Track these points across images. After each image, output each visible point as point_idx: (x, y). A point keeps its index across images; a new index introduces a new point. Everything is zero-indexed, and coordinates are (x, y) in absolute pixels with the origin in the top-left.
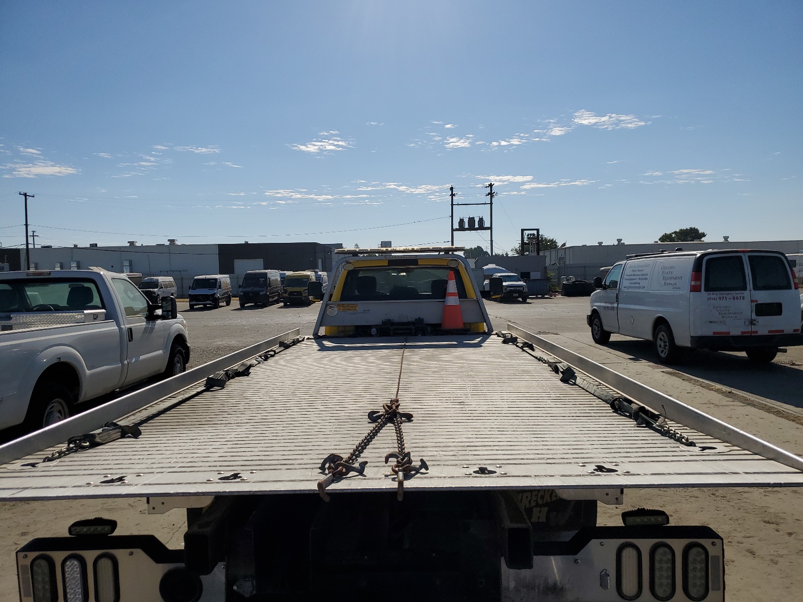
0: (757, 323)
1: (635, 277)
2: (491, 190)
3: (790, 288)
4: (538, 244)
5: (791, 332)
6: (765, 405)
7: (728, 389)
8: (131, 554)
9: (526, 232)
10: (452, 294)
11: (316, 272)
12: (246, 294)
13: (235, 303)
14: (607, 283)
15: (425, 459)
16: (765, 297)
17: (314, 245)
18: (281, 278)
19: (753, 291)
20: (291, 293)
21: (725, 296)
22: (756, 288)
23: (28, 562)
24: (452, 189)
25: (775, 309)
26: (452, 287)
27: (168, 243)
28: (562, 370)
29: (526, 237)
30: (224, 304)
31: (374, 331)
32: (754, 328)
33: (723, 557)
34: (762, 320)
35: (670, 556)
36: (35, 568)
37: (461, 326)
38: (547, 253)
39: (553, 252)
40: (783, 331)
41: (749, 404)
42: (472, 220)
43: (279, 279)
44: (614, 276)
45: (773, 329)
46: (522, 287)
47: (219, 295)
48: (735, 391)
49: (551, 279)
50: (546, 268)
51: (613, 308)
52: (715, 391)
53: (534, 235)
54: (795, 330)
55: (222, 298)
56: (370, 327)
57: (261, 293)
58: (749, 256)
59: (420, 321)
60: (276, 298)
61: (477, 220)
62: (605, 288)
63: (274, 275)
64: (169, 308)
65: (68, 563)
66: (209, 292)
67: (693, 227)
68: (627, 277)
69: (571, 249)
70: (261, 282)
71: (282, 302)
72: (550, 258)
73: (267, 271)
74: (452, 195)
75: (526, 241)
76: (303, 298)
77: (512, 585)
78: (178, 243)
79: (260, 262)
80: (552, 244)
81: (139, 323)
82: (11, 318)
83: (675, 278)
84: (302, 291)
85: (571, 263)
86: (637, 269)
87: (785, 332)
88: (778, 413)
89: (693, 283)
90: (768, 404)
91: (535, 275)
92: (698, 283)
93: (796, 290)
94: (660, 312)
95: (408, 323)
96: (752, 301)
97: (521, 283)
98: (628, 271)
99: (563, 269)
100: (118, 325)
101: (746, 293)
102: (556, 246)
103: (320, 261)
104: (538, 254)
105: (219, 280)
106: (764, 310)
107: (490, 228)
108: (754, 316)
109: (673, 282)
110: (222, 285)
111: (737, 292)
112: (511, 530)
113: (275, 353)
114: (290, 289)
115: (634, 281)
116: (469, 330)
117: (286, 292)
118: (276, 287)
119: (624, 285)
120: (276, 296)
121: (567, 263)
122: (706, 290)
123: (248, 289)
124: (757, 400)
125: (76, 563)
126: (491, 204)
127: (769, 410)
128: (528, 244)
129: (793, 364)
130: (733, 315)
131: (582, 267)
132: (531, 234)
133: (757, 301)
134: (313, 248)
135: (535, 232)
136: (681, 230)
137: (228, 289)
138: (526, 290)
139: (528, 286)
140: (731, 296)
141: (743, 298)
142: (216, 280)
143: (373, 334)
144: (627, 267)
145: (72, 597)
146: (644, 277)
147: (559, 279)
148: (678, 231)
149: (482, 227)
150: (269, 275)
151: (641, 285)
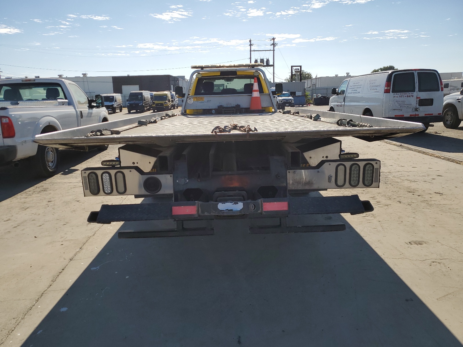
0: (419, 110)
1: (354, 87)
2: (274, 42)
3: (439, 90)
4: (301, 74)
5: (437, 115)
6: (418, 150)
7: (400, 144)
8: (130, 171)
9: (295, 68)
10: (256, 91)
11: (171, 92)
12: (131, 105)
13: (125, 110)
14: (339, 92)
15: (256, 128)
16: (424, 95)
17: (168, 77)
18: (151, 96)
19: (418, 92)
20: (157, 104)
21: (403, 95)
22: (420, 90)
23: (86, 175)
24: (250, 41)
25: (429, 102)
26: (256, 87)
27: (82, 76)
28: (314, 117)
29: (294, 71)
30: (119, 111)
31: (213, 111)
32: (417, 113)
33: (380, 169)
34: (422, 108)
35: (358, 168)
36: (90, 177)
37: (260, 108)
38: (306, 81)
39: (309, 80)
40: (432, 114)
41: (410, 150)
42: (262, 61)
43: (150, 97)
44: (343, 87)
45: (427, 113)
46: (291, 100)
47: (115, 106)
48: (403, 144)
49: (308, 96)
50: (305, 89)
51: (341, 106)
52: (393, 145)
53: (298, 69)
54: (439, 114)
55: (117, 108)
56: (211, 110)
57: (140, 104)
58: (418, 73)
59: (238, 106)
60: (148, 107)
61: (265, 60)
62: (338, 94)
63: (147, 94)
64: (100, 101)
65: (104, 175)
66: (110, 104)
67: (391, 65)
68: (350, 87)
69: (320, 79)
70: (139, 98)
71: (151, 110)
72: (307, 84)
73: (142, 91)
74: (251, 45)
75: (294, 73)
76: (164, 107)
77: (291, 182)
78: (88, 76)
79: (137, 87)
80: (308, 77)
81: (85, 109)
82: (18, 103)
83: (377, 86)
84: (163, 103)
85: (319, 86)
86: (356, 82)
87: (434, 115)
88: (424, 153)
89: (386, 88)
90: (419, 149)
91: (298, 94)
92: (389, 88)
93: (442, 92)
94: (367, 106)
95: (232, 107)
96: (417, 98)
97: (291, 98)
98: (351, 84)
99: (314, 90)
100: (75, 108)
101: (415, 94)
102: (311, 78)
103: (172, 86)
104: (301, 81)
105: (115, 97)
106: (423, 103)
107: (273, 66)
108: (418, 106)
109: (375, 88)
110: (117, 100)
111: (410, 93)
112: (292, 153)
113: (165, 118)
114: (156, 102)
115: (354, 89)
116: (264, 110)
117: (154, 103)
118: (148, 101)
119: (348, 92)
120: (148, 106)
121: (317, 86)
122: (392, 92)
123: (132, 102)
124: (414, 148)
125: (107, 175)
126: (274, 50)
127: (419, 152)
128: (295, 75)
129: (436, 133)
130: (406, 106)
131: (325, 89)
132: (297, 69)
133: (420, 98)
134: (168, 78)
135: (299, 68)
136: (384, 67)
137: (120, 102)
138: (293, 102)
139: (294, 100)
140: (406, 95)
141: (413, 96)
142: (113, 97)
143: (213, 113)
144: (350, 82)
145: (106, 189)
146: (359, 87)
147: (312, 96)
148: (382, 68)
149: (268, 65)
150: (143, 94)
151: (358, 91)
